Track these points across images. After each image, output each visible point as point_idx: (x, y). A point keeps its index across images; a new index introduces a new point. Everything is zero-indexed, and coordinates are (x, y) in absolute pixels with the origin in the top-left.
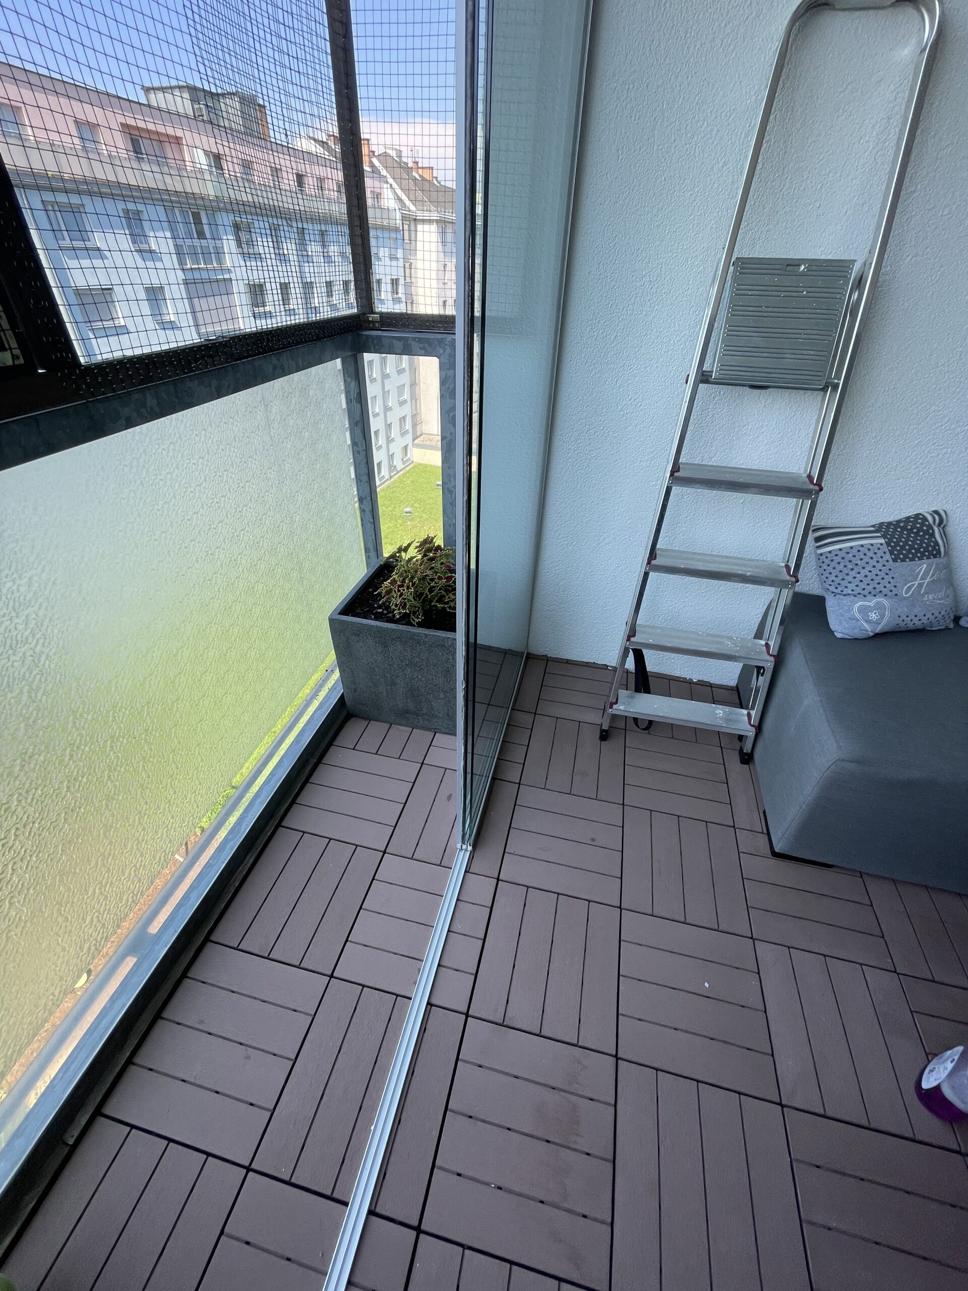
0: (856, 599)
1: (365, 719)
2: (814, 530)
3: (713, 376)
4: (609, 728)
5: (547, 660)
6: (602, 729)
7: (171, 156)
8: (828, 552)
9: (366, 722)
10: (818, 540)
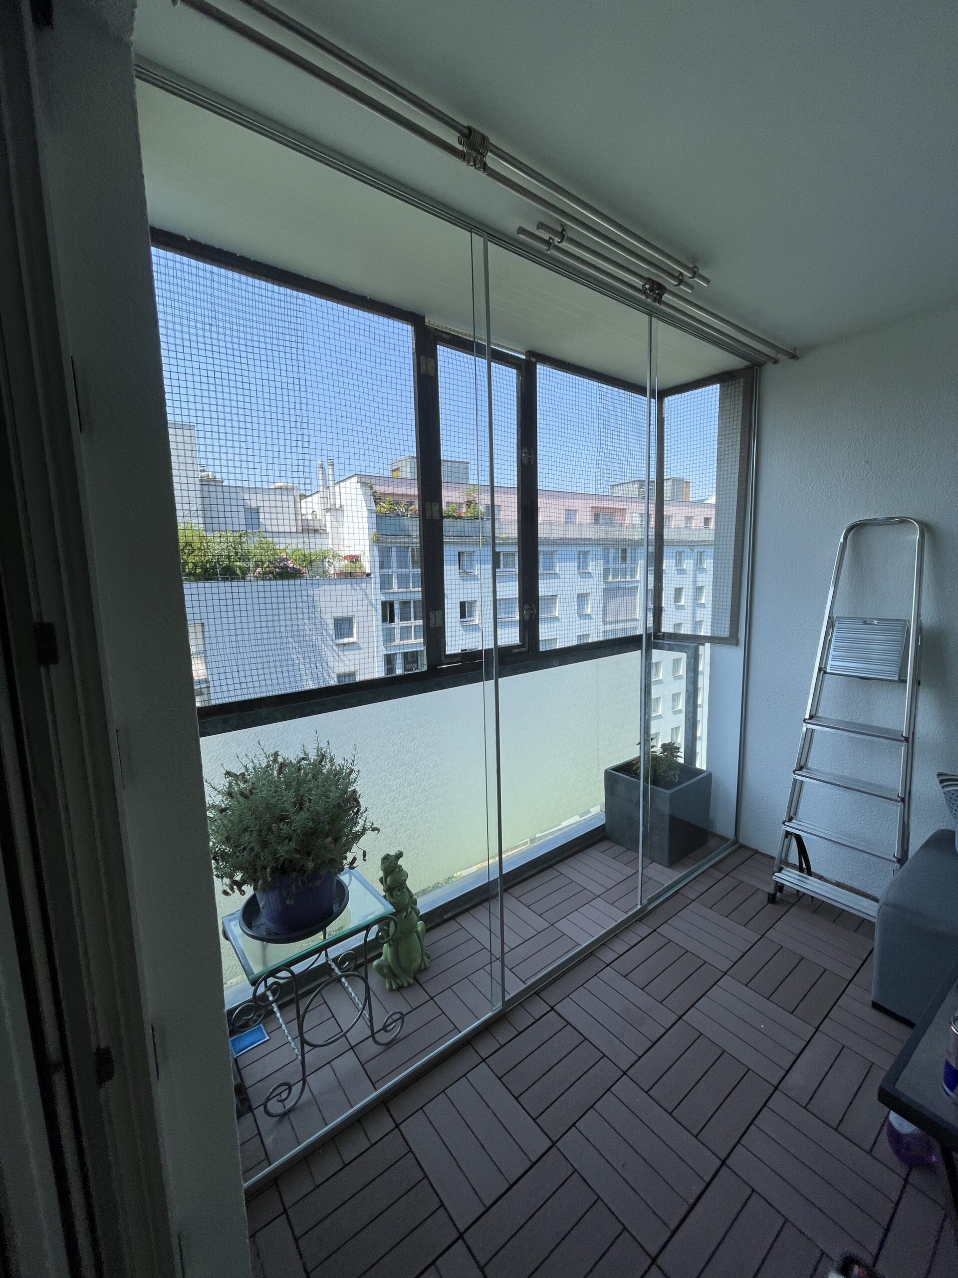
1: (614, 842)
2: (939, 775)
3: (828, 671)
4: (776, 894)
5: (756, 852)
6: (770, 894)
7: (617, 518)
8: (949, 791)
9: (613, 844)
10: (941, 782)
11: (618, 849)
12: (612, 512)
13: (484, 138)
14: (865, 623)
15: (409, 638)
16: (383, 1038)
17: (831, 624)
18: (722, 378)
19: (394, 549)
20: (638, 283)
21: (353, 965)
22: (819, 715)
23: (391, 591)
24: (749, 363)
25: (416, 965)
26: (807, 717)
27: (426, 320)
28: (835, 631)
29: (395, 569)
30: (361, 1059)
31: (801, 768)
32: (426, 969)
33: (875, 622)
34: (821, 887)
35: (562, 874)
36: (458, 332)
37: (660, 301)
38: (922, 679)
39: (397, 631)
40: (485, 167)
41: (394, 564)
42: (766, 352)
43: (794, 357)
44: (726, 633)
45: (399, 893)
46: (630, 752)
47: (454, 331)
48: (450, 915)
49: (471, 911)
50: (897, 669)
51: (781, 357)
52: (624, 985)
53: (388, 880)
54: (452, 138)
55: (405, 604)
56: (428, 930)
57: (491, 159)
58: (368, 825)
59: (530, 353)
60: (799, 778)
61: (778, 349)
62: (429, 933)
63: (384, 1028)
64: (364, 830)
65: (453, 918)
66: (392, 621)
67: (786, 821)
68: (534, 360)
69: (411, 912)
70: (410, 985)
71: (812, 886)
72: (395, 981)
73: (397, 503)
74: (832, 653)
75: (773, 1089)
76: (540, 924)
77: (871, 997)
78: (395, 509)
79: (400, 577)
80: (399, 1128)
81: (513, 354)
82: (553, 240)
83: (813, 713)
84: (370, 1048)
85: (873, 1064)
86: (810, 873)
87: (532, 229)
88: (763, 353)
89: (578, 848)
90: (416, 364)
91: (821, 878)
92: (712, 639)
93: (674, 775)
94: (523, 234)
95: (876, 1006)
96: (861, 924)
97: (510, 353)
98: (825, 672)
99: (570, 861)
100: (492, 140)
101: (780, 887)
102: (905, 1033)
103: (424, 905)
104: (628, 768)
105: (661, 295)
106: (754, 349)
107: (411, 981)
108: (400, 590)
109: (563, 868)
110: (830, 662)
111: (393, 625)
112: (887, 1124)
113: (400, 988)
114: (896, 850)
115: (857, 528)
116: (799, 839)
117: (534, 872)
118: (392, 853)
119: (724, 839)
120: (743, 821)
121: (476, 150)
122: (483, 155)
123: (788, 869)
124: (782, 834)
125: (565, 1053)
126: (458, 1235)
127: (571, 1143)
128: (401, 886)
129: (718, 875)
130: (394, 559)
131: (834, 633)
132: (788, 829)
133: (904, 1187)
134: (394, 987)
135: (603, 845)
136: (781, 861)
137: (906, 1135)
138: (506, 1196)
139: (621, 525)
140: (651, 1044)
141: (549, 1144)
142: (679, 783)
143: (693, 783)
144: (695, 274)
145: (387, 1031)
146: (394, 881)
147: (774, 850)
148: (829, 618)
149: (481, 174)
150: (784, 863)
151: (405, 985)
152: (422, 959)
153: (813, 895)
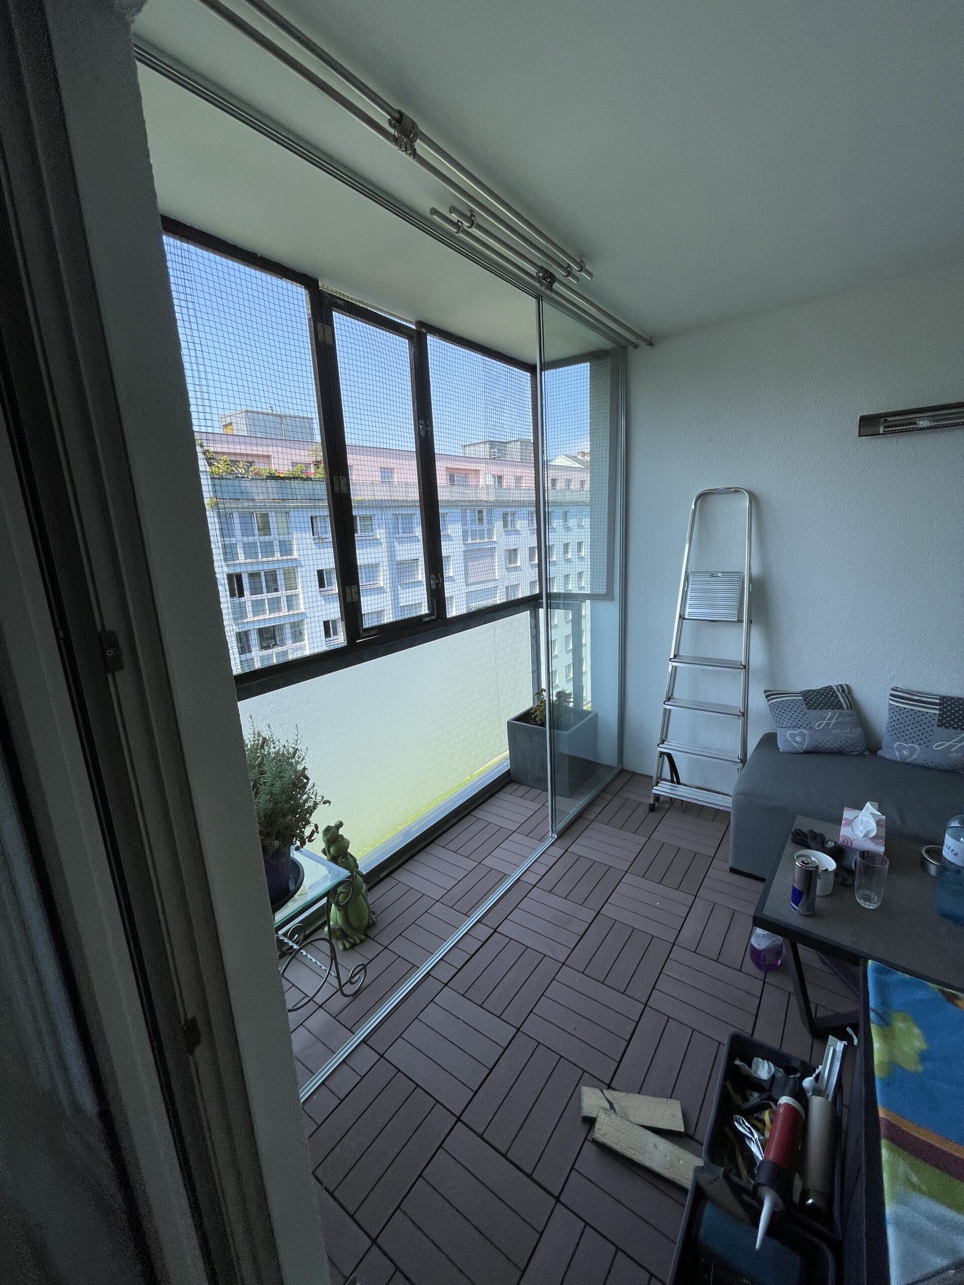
0: (788, 729)
1: (519, 783)
2: (765, 692)
3: (686, 617)
4: (654, 804)
5: (634, 773)
6: (650, 805)
7: (472, 481)
8: (772, 703)
9: (519, 785)
10: (767, 697)
11: (523, 789)
12: (466, 472)
13: (414, 125)
14: (712, 576)
15: (263, 612)
16: (349, 989)
17: (687, 579)
18: (593, 356)
19: (236, 515)
20: (533, 271)
21: (302, 937)
22: (680, 654)
23: (237, 562)
24: (615, 345)
25: (365, 922)
26: (672, 656)
27: (320, 284)
28: (690, 584)
29: (239, 538)
30: (332, 1014)
31: (669, 699)
32: (374, 924)
33: (720, 575)
34: (688, 791)
35: (479, 818)
36: (352, 299)
37: (551, 290)
38: (752, 619)
39: (249, 605)
40: (414, 154)
41: (238, 532)
42: (630, 339)
43: (651, 344)
44: (603, 590)
45: (344, 860)
46: (526, 703)
47: (348, 297)
48: (385, 873)
49: (404, 866)
50: (736, 612)
51: (640, 342)
52: (551, 900)
53: (332, 850)
54: (383, 119)
55: (254, 576)
56: (369, 889)
57: (419, 145)
58: (319, 798)
59: (420, 324)
60: (668, 707)
61: (639, 336)
62: (373, 891)
63: (350, 981)
64: (316, 804)
65: (388, 875)
66: (241, 594)
67: (659, 744)
68: (424, 331)
69: (356, 876)
70: (362, 941)
71: (682, 793)
72: (348, 941)
73: (235, 462)
74: (688, 602)
75: (671, 945)
76: (470, 864)
77: (729, 864)
78: (233, 471)
79: (245, 546)
80: (384, 1058)
81: (405, 324)
82: (462, 223)
83: (676, 653)
84: (339, 1001)
85: (735, 910)
86: (679, 783)
87: (445, 211)
88: (628, 340)
89: (489, 794)
90: (313, 331)
91: (685, 785)
92: (592, 597)
93: (570, 718)
94: (435, 215)
95: (733, 871)
96: (717, 814)
97: (402, 322)
98: (684, 618)
99: (484, 806)
100: (422, 128)
101: (657, 798)
102: (759, 886)
103: (364, 867)
104: (526, 717)
105: (551, 284)
106: (619, 334)
107: (363, 937)
108: (249, 561)
109: (478, 813)
110: (688, 610)
111: (243, 599)
112: (749, 946)
113: (353, 946)
114: (739, 753)
115: (703, 496)
116: (670, 756)
117: (454, 821)
118: (332, 824)
119: (609, 768)
120: (625, 751)
121: (407, 136)
122: (412, 141)
123: (662, 782)
124: (657, 755)
125: (513, 962)
126: (456, 1119)
127: (533, 1026)
128: (345, 854)
129: (609, 797)
130: (237, 526)
131: (690, 586)
132: (662, 750)
133: (764, 985)
134: (347, 947)
135: (512, 787)
136: (657, 778)
137: (763, 951)
138: (488, 1078)
139: (477, 486)
140: (579, 937)
141: (516, 1030)
142: (575, 724)
143: (584, 724)
144: (582, 269)
145: (352, 983)
146: (338, 850)
147: (653, 772)
148: (686, 573)
149: (410, 159)
150: (660, 779)
151: (358, 942)
152: (370, 916)
153: (682, 798)
